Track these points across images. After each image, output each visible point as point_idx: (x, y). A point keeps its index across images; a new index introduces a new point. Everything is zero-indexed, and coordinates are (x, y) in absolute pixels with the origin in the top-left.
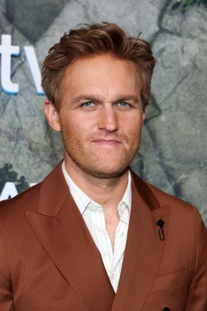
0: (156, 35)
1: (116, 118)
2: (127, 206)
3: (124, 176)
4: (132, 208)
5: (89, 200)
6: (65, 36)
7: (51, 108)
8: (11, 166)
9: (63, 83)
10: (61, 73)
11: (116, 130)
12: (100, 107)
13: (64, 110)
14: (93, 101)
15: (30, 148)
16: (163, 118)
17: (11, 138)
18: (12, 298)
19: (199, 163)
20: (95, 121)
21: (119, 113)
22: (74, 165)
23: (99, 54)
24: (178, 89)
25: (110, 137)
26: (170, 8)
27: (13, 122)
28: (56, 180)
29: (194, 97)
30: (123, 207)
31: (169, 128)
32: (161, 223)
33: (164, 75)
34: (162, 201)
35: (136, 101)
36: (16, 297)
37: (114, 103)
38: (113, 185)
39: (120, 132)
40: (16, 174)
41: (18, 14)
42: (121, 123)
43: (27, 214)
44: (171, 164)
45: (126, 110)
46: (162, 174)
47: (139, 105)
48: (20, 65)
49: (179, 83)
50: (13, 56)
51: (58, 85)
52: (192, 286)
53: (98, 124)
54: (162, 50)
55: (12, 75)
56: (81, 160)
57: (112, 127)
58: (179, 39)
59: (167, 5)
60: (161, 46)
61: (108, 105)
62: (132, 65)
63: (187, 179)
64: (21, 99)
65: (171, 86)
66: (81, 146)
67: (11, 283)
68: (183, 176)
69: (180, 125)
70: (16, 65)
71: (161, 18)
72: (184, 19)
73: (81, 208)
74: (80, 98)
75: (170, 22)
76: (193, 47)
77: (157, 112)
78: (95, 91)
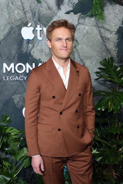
0: (78, 24)
1: (66, 44)
2: (69, 67)
3: (68, 59)
4: (70, 68)
5: (59, 66)
6: (52, 22)
7: (49, 42)
8: (40, 59)
9: (52, 35)
10: (51, 33)
11: (66, 47)
12: (62, 40)
13: (52, 42)
14: (60, 39)
15: (45, 54)
16: (80, 46)
17: (40, 52)
18: (40, 92)
19: (89, 57)
20: (61, 44)
21: (67, 42)
22: (55, 56)
23: (61, 27)
24: (83, 38)
25: (65, 48)
26: (81, 18)
27: (41, 47)
28: (51, 60)
29: (87, 41)
30: (68, 67)
31: (81, 48)
32: (78, 72)
33: (80, 35)
34: (78, 66)
35: (71, 39)
36: (41, 92)
37: (66, 40)
38: (66, 61)
39: (67, 47)
40: (42, 61)
41: (41, 20)
42: (68, 45)
43: (43, 70)
44: (82, 58)
45: (69, 41)
46: (80, 60)
47: (72, 40)
48: (42, 33)
49: (84, 37)
50: (40, 30)
51: (51, 35)
52: (86, 88)
53: (61, 45)
54: (79, 28)
55: (40, 36)
56: (57, 55)
57: (65, 46)
58: (83, 26)
59: (80, 17)
60: (79, 27)
61: (64, 40)
62: (70, 30)
63: (86, 62)
64: (43, 41)
65: (82, 38)
66: (57, 51)
67: (39, 88)
68: (85, 61)
69: (84, 48)
70: (41, 33)
71: (78, 20)
72: (85, 20)
73: (57, 68)
74: (57, 38)
75: (81, 21)
76: (87, 28)
77: (78, 44)
78: (60, 37)
